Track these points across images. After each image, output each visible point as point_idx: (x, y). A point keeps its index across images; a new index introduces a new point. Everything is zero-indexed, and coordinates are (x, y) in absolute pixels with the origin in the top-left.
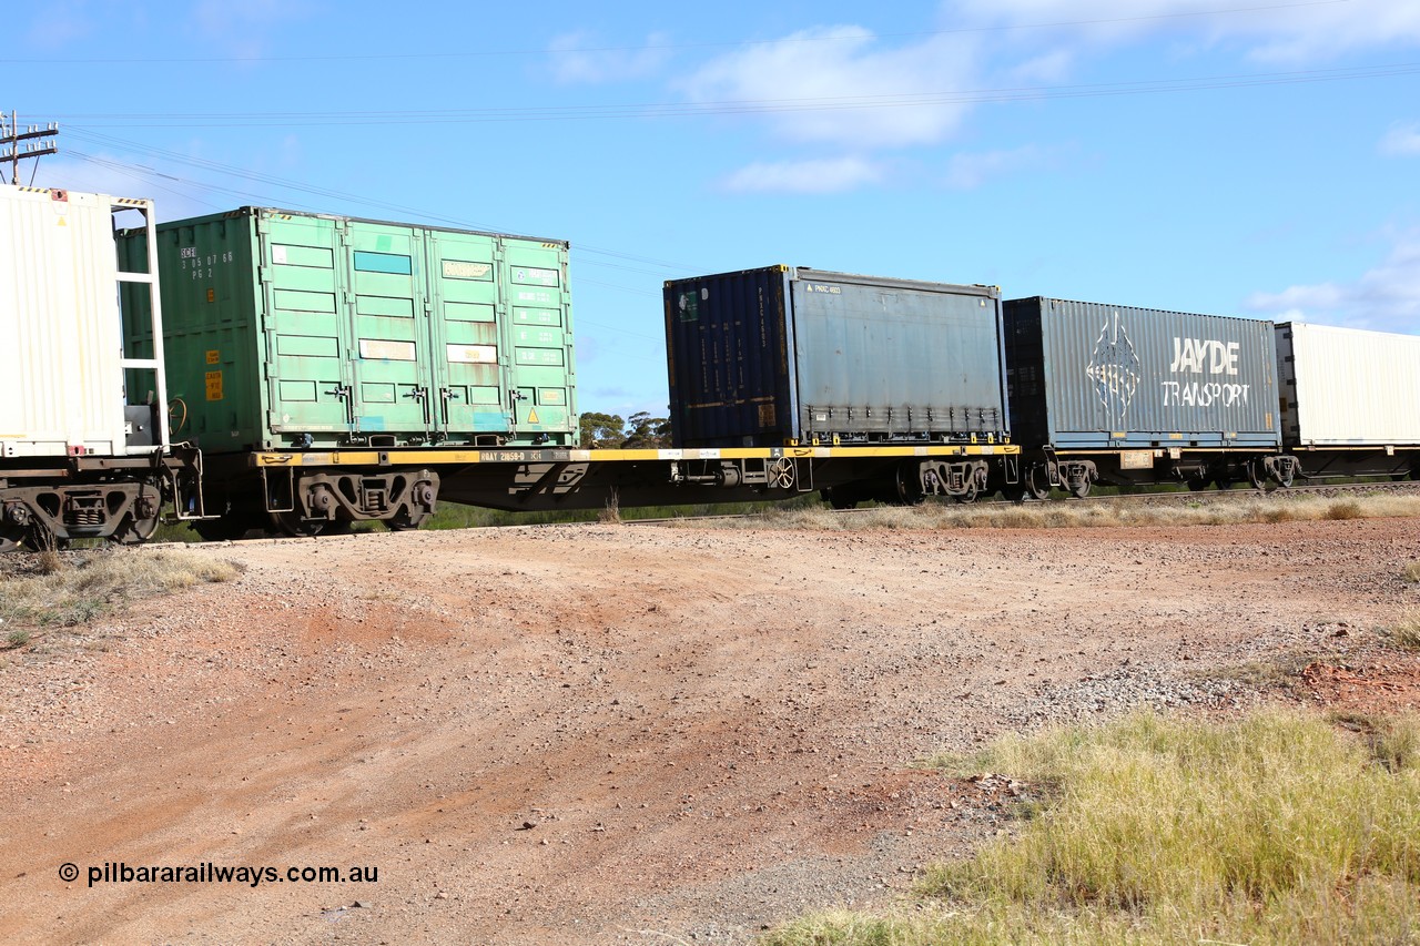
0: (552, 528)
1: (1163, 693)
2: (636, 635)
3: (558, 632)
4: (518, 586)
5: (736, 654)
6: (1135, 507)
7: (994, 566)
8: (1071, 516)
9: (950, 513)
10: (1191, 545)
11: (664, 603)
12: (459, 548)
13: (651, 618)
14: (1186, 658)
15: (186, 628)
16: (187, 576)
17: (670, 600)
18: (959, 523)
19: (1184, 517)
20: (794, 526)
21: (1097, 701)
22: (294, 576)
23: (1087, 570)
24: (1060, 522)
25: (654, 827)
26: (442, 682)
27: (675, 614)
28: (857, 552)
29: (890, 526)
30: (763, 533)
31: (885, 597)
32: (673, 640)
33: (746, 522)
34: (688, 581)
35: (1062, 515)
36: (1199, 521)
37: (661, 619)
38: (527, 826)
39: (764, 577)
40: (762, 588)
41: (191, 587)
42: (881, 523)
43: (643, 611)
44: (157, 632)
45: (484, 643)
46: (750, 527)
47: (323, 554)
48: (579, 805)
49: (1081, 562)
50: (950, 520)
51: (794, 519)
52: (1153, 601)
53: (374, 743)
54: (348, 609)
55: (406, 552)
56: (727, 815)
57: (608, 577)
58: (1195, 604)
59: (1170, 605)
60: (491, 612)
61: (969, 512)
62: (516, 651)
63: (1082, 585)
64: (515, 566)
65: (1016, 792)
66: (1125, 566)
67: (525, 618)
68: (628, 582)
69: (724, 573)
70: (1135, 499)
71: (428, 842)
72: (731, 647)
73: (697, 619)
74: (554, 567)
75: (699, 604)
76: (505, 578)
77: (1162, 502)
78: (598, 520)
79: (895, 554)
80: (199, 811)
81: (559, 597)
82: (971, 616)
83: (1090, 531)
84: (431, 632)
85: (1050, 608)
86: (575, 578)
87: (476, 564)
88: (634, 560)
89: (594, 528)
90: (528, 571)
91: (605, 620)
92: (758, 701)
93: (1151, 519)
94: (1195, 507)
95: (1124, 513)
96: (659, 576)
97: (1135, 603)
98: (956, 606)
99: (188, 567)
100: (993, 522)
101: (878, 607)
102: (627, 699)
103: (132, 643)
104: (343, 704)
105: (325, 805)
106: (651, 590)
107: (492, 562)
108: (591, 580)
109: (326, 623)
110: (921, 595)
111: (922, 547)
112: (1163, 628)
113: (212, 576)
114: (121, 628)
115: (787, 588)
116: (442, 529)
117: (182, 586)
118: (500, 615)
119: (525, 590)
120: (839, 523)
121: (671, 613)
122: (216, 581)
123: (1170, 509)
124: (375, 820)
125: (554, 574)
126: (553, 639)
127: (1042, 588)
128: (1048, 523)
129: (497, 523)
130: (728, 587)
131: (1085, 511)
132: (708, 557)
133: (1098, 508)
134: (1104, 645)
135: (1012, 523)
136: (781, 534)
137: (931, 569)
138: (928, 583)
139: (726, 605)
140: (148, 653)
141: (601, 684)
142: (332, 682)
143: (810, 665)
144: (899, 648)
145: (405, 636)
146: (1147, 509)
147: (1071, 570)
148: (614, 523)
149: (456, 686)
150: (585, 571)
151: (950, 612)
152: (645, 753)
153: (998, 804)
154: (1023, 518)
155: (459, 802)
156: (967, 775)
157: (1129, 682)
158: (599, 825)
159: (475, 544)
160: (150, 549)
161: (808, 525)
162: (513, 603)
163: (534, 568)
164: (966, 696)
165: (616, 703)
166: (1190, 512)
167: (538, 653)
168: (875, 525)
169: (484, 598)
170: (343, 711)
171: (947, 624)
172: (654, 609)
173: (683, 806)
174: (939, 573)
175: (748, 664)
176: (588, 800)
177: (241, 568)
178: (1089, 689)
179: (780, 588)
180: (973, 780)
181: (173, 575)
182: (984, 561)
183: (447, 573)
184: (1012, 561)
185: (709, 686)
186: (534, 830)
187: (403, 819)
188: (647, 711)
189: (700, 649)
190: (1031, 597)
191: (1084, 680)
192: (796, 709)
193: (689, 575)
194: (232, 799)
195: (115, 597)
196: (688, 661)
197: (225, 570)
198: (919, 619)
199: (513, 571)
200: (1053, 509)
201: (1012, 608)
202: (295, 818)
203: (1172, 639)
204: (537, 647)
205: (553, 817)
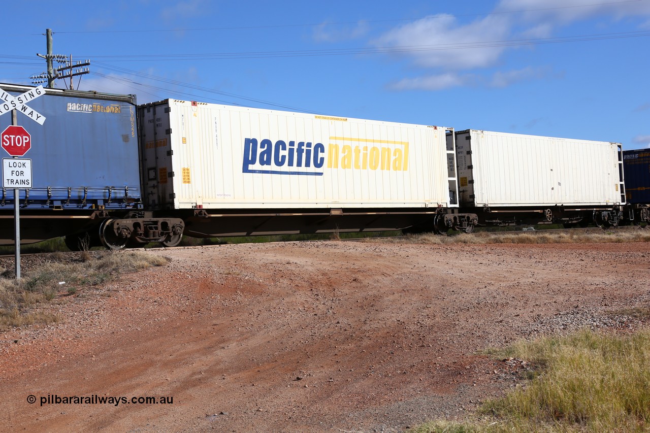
0: (309, 242)
1: (595, 321)
2: (348, 292)
3: (312, 290)
4: (294, 269)
5: (393, 301)
6: (581, 234)
7: (514, 261)
8: (550, 238)
9: (493, 237)
10: (607, 252)
11: (360, 277)
12: (266, 251)
13: (354, 284)
14: (605, 305)
15: (145, 287)
16: (145, 263)
17: (363, 276)
18: (497, 241)
19: (604, 239)
20: (420, 242)
21: (563, 325)
22: (193, 264)
23: (557, 264)
24: (545, 240)
25: (356, 380)
26: (259, 312)
27: (365, 282)
28: (449, 254)
29: (464, 242)
30: (406, 245)
31: (462, 275)
32: (364, 294)
33: (398, 240)
34: (371, 267)
35: (546, 238)
36: (611, 241)
37: (359, 285)
38: (298, 379)
39: (406, 265)
40: (405, 270)
41: (147, 268)
42: (461, 241)
43: (351, 281)
44: (132, 289)
45: (278, 295)
46: (399, 243)
47: (206, 254)
48: (322, 369)
49: (555, 259)
50: (493, 239)
51: (420, 239)
52: (589, 278)
53: (229, 340)
54: (217, 279)
55: (243, 253)
56: (390, 375)
57: (334, 265)
58: (610, 279)
59: (598, 280)
60: (281, 281)
61: (502, 237)
62: (293, 299)
63: (555, 270)
64: (292, 260)
65: (525, 367)
66: (576, 262)
67: (297, 283)
68: (343, 267)
69: (388, 264)
70: (581, 230)
71: (253, 385)
72: (391, 298)
73: (375, 285)
74: (310, 261)
75: (376, 278)
76: (287, 265)
77: (594, 232)
78: (329, 239)
79: (467, 255)
80: (151, 369)
81: (312, 274)
82: (502, 284)
83: (559, 245)
84: (254, 289)
85: (540, 281)
86: (319, 265)
87: (275, 259)
88: (346, 257)
89: (328, 242)
90: (298, 262)
91: (333, 285)
92: (404, 323)
93: (588, 240)
94: (609, 234)
95: (575, 237)
96: (358, 265)
97: (581, 279)
98: (496, 280)
99: (146, 259)
100: (513, 241)
101: (459, 279)
102: (344, 321)
103: (121, 293)
104: (214, 322)
105: (207, 368)
106: (354, 271)
107: (282, 258)
108: (326, 266)
109: (207, 286)
110: (479, 274)
111: (479, 252)
112: (594, 291)
113: (156, 263)
114: (116, 286)
115: (416, 271)
116: (259, 242)
117: (143, 267)
118: (286, 282)
119: (297, 271)
120: (441, 241)
121: (363, 282)
122: (158, 265)
123: (597, 235)
124: (229, 375)
125: (309, 263)
126: (309, 293)
127: (536, 271)
128: (539, 241)
129: (284, 240)
130: (389, 270)
131: (557, 236)
132: (380, 256)
133: (562, 234)
134: (566, 298)
135: (522, 241)
136: (414, 246)
137: (484, 262)
138: (483, 269)
139: (389, 278)
140: (128, 298)
141: (332, 314)
142: (210, 312)
143: (428, 306)
144: (468, 299)
145: (242, 291)
146: (586, 235)
147: (550, 263)
148: (337, 240)
149: (265, 314)
150: (324, 262)
151: (493, 282)
152: (352, 346)
153: (516, 372)
154: (527, 239)
155: (267, 367)
156: (501, 358)
157: (579, 316)
158: (331, 379)
159: (274, 249)
160: (130, 251)
161: (426, 242)
162: (291, 276)
163: (301, 261)
164: (501, 322)
165: (338, 323)
166: (607, 236)
167: (303, 299)
168: (457, 242)
169: (278, 274)
170: (215, 325)
171: (492, 288)
172: (355, 280)
173: (369, 371)
174: (488, 264)
175: (399, 306)
176: (326, 367)
177: (169, 260)
178: (559, 319)
179: (414, 271)
180: (505, 360)
181: (139, 263)
182: (509, 259)
183: (261, 263)
184: (522, 259)
185: (381, 315)
186: (301, 380)
187: (242, 375)
188: (353, 327)
189: (377, 298)
190: (531, 276)
191: (556, 315)
192: (421, 326)
193: (372, 264)
194: (166, 365)
195: (114, 273)
196: (372, 304)
197: (162, 260)
198: (478, 285)
199: (291, 262)
200: (541, 235)
201: (522, 281)
202: (194, 374)
203: (598, 296)
204: (301, 297)
205: (310, 375)
